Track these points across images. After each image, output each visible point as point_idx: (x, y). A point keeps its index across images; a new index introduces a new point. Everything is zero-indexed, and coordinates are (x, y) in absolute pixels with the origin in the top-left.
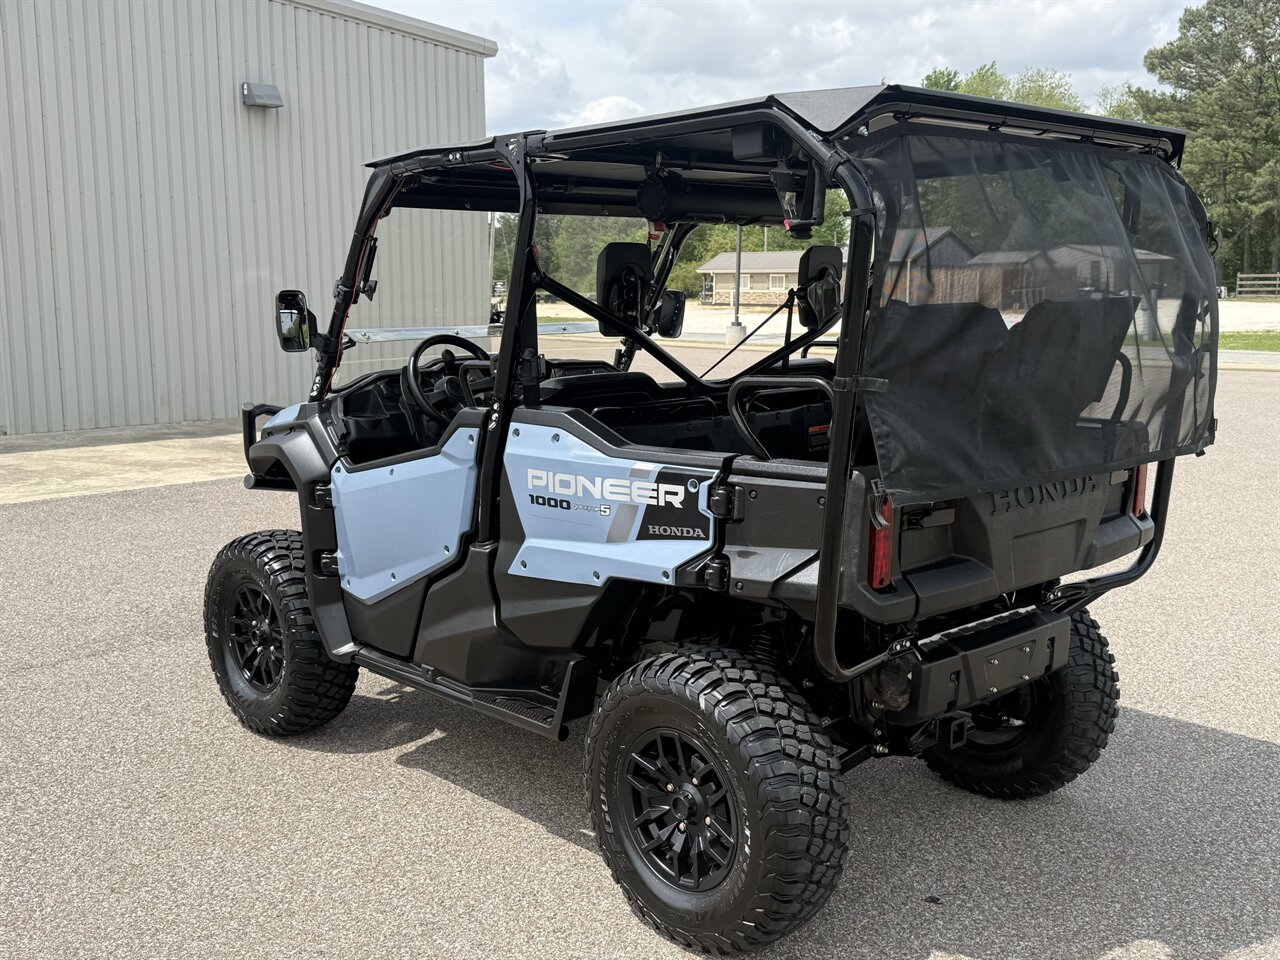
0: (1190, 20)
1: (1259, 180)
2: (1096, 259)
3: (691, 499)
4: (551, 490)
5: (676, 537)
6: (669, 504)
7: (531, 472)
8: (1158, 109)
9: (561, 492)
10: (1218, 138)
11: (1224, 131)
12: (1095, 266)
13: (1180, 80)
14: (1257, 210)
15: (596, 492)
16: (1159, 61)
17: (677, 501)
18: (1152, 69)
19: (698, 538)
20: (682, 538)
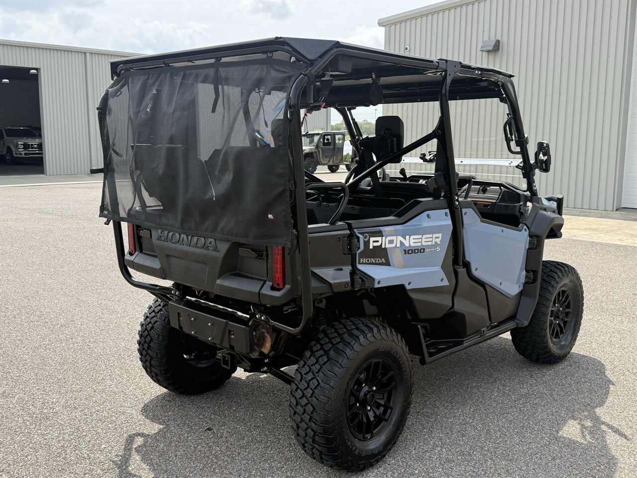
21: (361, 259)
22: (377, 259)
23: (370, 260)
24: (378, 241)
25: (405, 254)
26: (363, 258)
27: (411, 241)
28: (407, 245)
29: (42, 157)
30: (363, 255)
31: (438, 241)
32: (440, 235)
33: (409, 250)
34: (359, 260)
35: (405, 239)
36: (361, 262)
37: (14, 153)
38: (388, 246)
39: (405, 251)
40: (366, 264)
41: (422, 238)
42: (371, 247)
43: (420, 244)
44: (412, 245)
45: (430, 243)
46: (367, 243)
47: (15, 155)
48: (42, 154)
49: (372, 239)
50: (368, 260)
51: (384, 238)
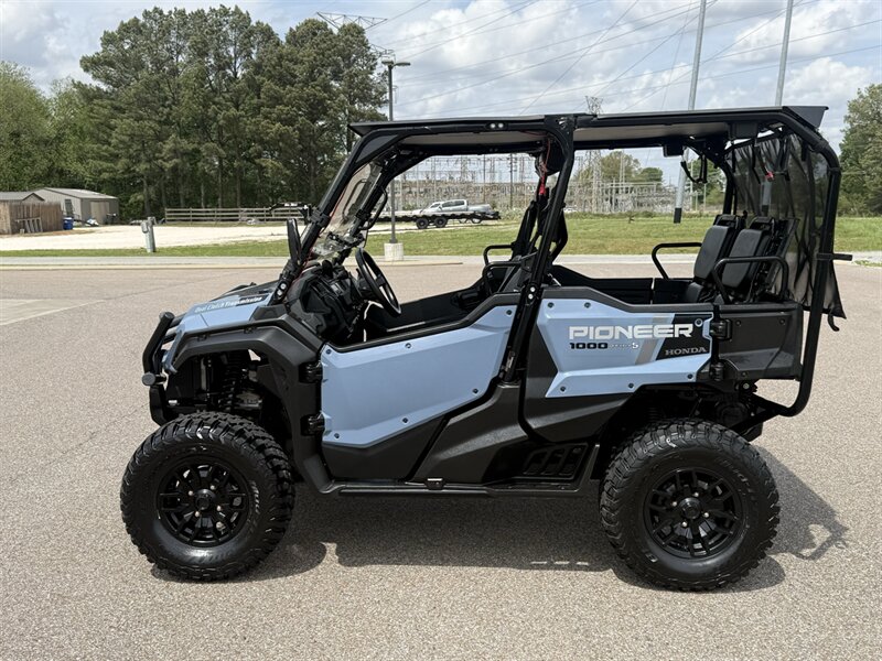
0: (108, 39)
1: (168, 147)
2: (68, 198)
3: (697, 331)
4: (591, 338)
5: (686, 355)
6: (682, 336)
7: (572, 329)
8: (95, 97)
9: (599, 338)
10: (137, 120)
11: (141, 115)
12: (68, 203)
13: (107, 79)
14: (168, 165)
15: (629, 335)
16: (89, 64)
17: (687, 334)
18: (86, 70)
19: (702, 353)
20: (690, 354)
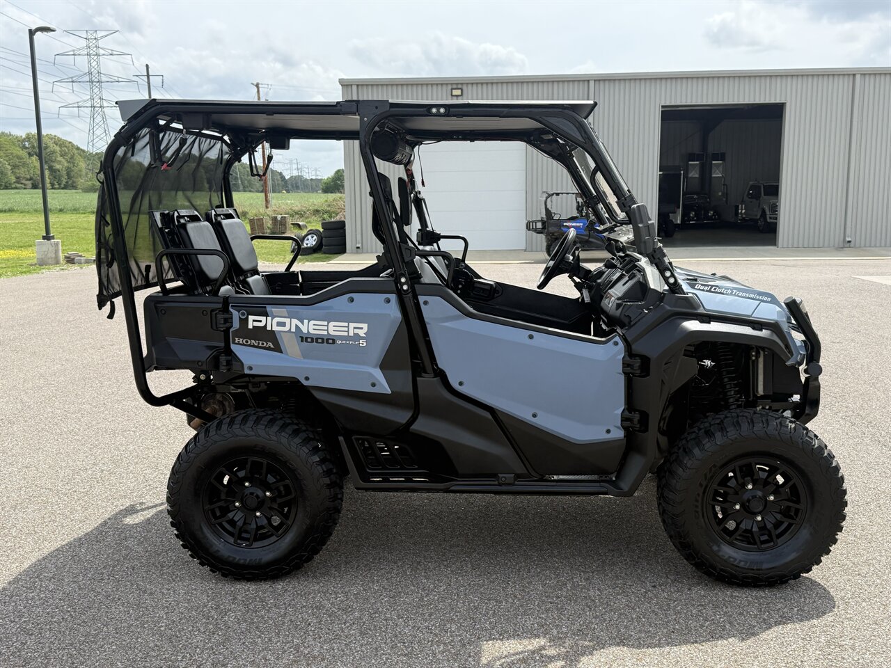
21: (237, 339)
22: (261, 342)
23: (249, 341)
24: (261, 321)
25: (302, 341)
26: (239, 338)
27: (312, 327)
28: (305, 331)
29: (776, 223)
30: (237, 334)
31: (362, 333)
32: (365, 326)
33: (306, 338)
34: (234, 340)
35: (303, 324)
36: (236, 342)
37: (768, 216)
38: (275, 328)
39: (302, 338)
40: (243, 344)
41: (328, 326)
42: (250, 327)
43: (325, 333)
44: (312, 331)
45: (346, 334)
46: (244, 322)
47: (768, 220)
48: (776, 219)
49: (251, 318)
50: (247, 342)
51: (269, 318)
